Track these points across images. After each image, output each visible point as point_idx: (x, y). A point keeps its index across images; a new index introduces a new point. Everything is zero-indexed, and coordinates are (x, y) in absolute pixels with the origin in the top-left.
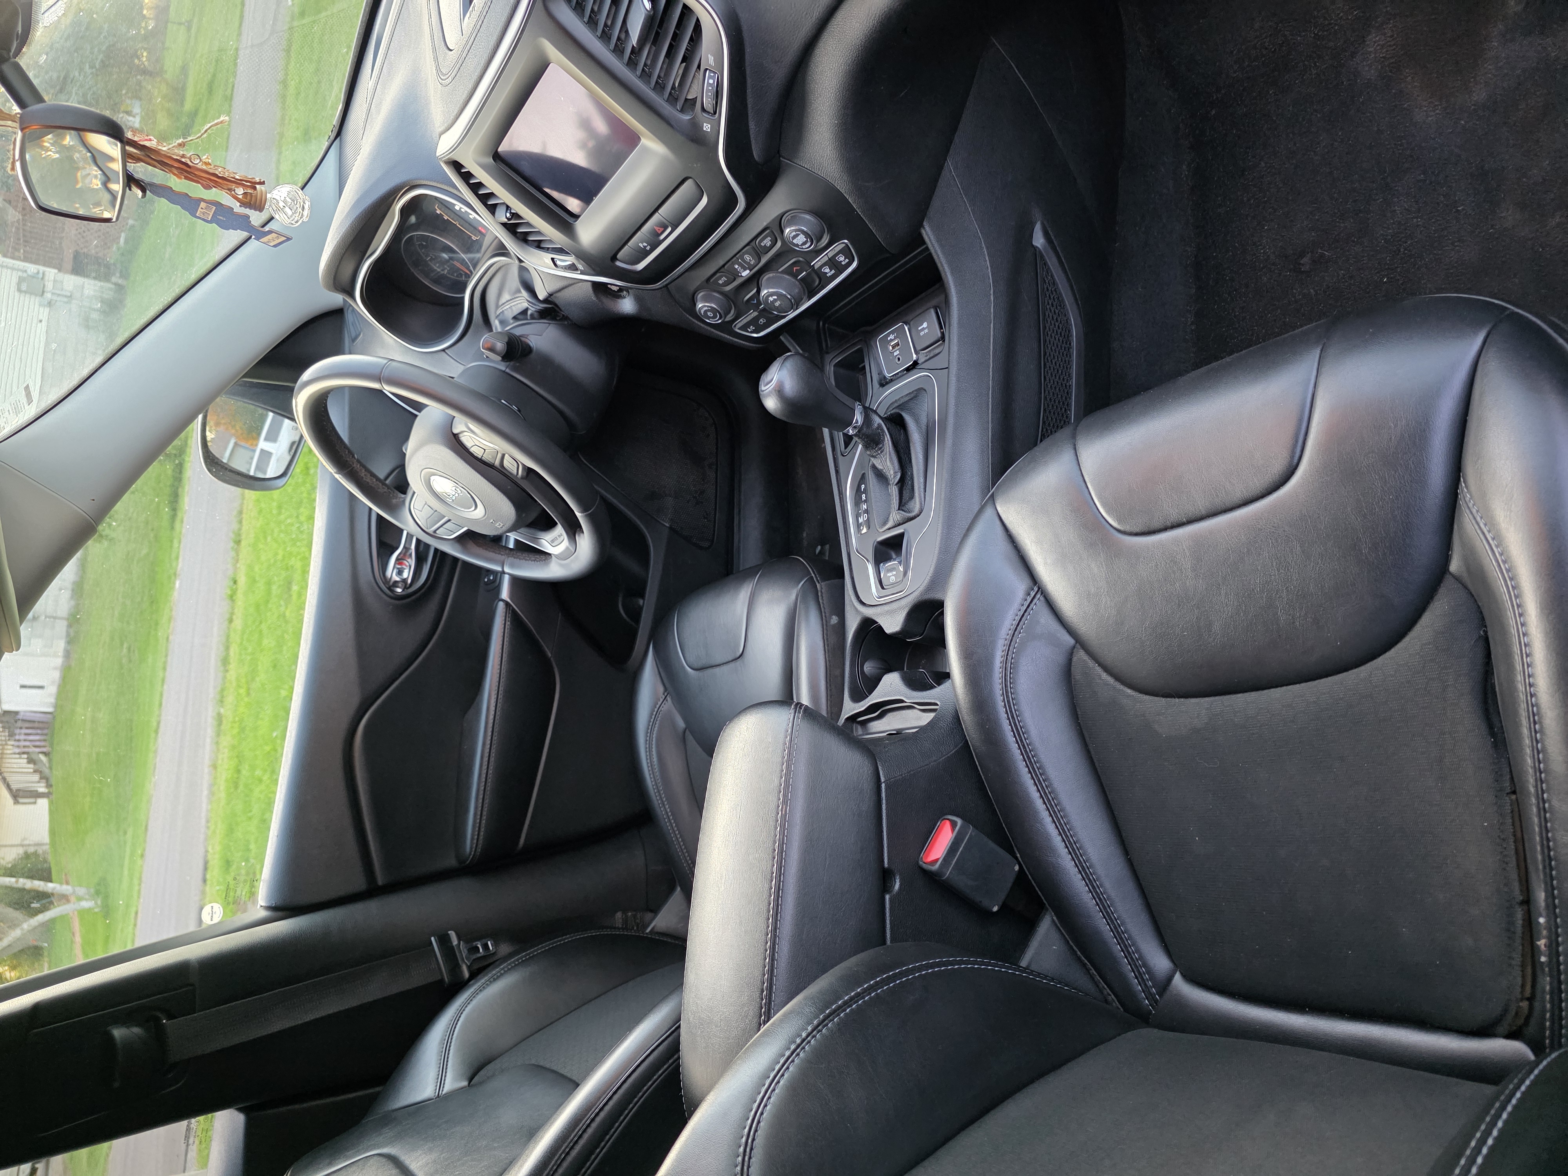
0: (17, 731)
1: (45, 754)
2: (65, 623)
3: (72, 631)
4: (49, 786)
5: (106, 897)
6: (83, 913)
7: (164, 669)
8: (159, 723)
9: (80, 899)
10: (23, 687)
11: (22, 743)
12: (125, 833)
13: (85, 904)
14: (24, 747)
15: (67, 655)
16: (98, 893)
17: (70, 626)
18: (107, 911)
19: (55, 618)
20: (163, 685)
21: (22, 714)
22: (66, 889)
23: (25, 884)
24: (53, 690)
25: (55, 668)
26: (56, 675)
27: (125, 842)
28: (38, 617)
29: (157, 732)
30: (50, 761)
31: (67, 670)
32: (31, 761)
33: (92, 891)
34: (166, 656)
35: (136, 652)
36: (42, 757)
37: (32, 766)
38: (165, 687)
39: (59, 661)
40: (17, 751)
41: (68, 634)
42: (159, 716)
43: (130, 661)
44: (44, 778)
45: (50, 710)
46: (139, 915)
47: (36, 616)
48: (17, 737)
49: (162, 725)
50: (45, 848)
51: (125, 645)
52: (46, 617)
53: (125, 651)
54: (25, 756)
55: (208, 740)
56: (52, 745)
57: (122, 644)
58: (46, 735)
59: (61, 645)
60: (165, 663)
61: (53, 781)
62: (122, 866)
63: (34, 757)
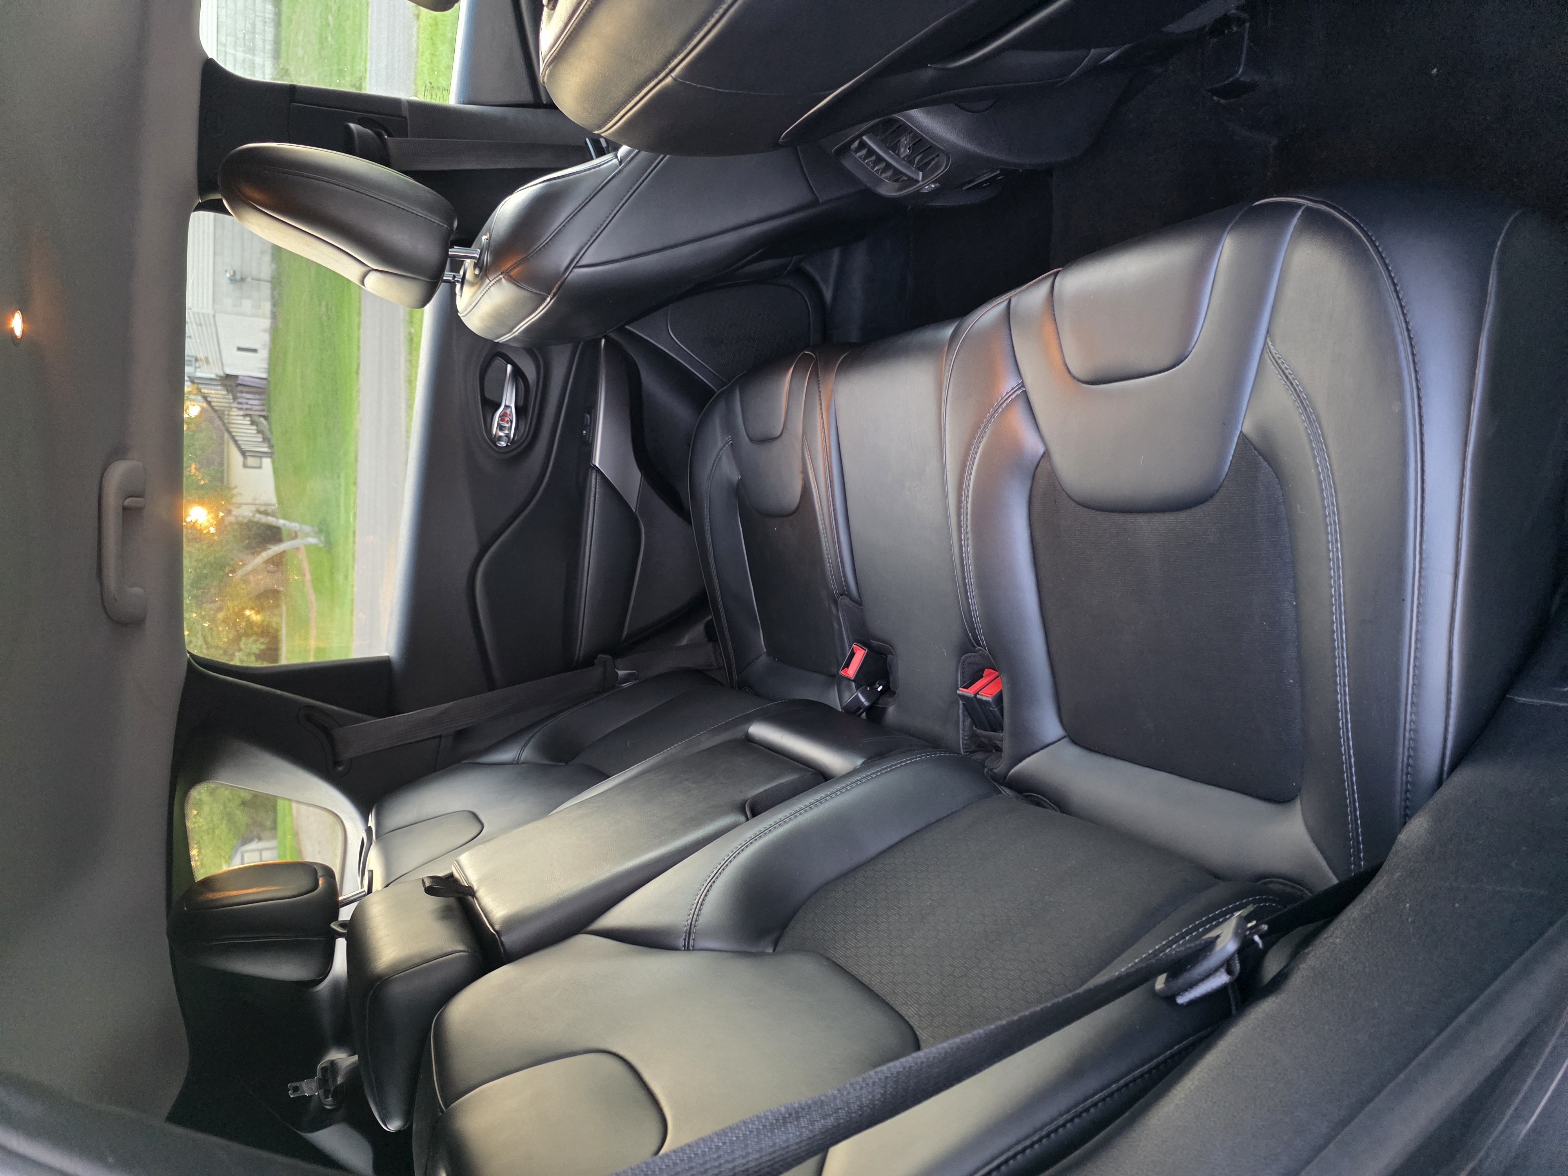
0: (239, 395)
1: (263, 416)
2: (269, 285)
3: (276, 293)
4: (271, 446)
5: (328, 535)
6: (308, 547)
7: (359, 314)
8: (358, 365)
9: (307, 535)
10: (239, 349)
11: (245, 406)
12: (339, 477)
13: (312, 540)
14: (247, 409)
15: (274, 316)
16: (321, 531)
17: (273, 289)
18: (329, 546)
19: (259, 280)
20: (359, 329)
21: (241, 378)
22: (295, 526)
23: (260, 519)
24: (264, 354)
25: (265, 331)
26: (266, 337)
27: (340, 485)
28: (246, 278)
29: (357, 373)
30: (269, 423)
31: (275, 331)
32: (253, 423)
33: (317, 529)
34: (360, 302)
35: (334, 310)
36: (262, 419)
37: (254, 427)
38: (362, 331)
39: (266, 323)
40: (241, 413)
41: (273, 297)
42: (359, 358)
43: (329, 319)
44: (266, 440)
45: (264, 376)
46: (357, 532)
47: (244, 277)
48: (240, 400)
49: (361, 366)
50: (273, 508)
51: (324, 304)
52: (253, 279)
53: (324, 309)
54: (248, 418)
55: (403, 361)
56: (269, 410)
57: (320, 304)
58: (264, 400)
59: (267, 306)
60: (360, 308)
61: (274, 442)
62: (338, 506)
63: (256, 419)
